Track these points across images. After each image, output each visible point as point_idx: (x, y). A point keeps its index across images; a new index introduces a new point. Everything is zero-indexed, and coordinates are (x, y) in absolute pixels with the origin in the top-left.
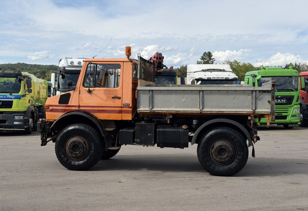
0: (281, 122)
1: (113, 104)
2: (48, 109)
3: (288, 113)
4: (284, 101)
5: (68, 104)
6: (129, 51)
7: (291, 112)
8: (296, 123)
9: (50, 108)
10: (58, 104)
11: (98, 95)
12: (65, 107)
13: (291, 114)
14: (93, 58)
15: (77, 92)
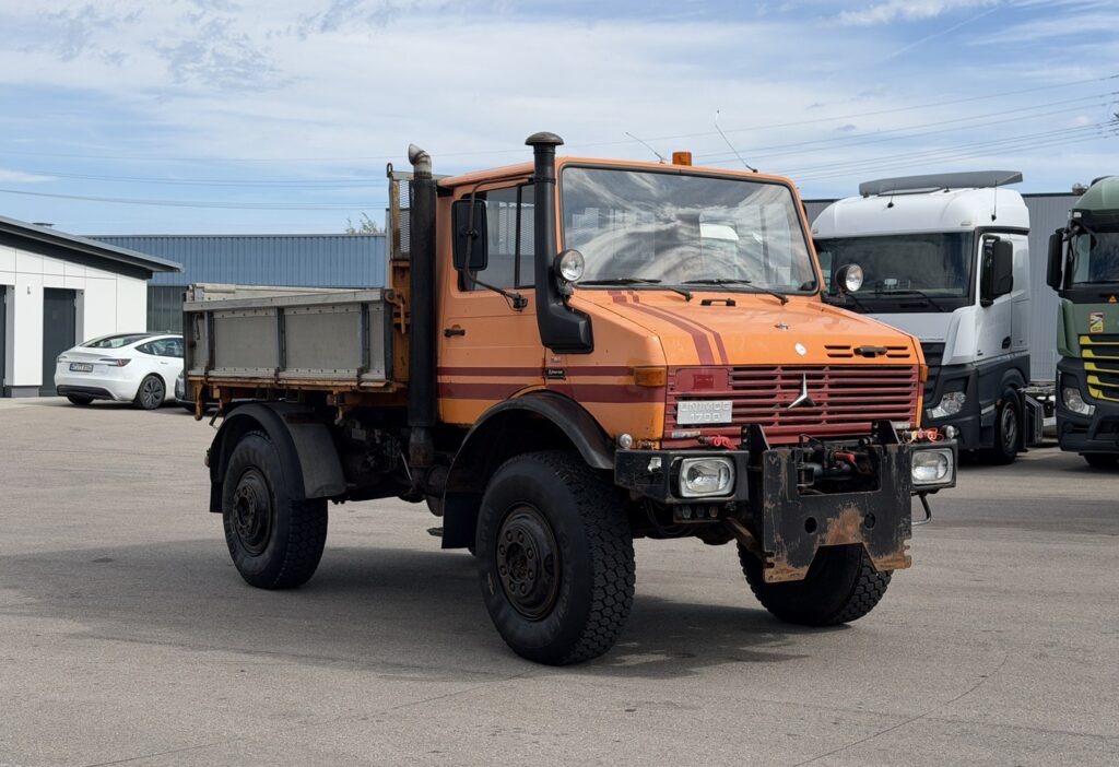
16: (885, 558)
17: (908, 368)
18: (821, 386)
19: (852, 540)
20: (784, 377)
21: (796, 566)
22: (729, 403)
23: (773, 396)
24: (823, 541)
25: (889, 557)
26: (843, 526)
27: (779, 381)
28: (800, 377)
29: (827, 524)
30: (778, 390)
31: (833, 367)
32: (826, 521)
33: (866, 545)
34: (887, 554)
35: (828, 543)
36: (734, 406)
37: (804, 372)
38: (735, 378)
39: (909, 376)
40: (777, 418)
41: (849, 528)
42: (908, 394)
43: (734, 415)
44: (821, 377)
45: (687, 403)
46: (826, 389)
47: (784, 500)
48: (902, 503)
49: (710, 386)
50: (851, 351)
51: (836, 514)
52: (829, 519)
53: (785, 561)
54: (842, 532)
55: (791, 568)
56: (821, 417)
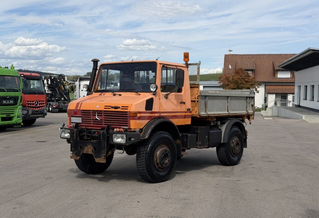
0: (10, 124)
1: (181, 109)
2: (136, 117)
3: (15, 114)
4: (12, 102)
5: (152, 110)
6: (186, 56)
7: (17, 113)
8: (20, 124)
9: (139, 115)
10: (145, 111)
11: (171, 100)
12: (150, 114)
13: (16, 115)
14: (157, 60)
15: (158, 97)
16: (98, 159)
17: (127, 112)
18: (102, 116)
19: (90, 153)
20: (93, 113)
21: (77, 156)
22: (81, 118)
23: (90, 117)
24: (83, 152)
25: (99, 159)
26: (88, 149)
27: (91, 114)
28: (96, 113)
29: (84, 148)
30: (92, 116)
31: (105, 111)
32: (84, 147)
33: (93, 155)
34: (99, 158)
35: (84, 152)
36: (82, 119)
37: (97, 112)
38: (82, 113)
39: (127, 114)
40: (92, 122)
41: (89, 150)
42: (127, 119)
43: (82, 121)
44: (102, 113)
45: (73, 117)
46: (103, 116)
47: (75, 140)
48: (103, 146)
49: (77, 114)
50: (110, 107)
51: (86, 146)
52: (85, 147)
53: (74, 154)
54: (87, 150)
55: (76, 156)
56: (102, 123)
